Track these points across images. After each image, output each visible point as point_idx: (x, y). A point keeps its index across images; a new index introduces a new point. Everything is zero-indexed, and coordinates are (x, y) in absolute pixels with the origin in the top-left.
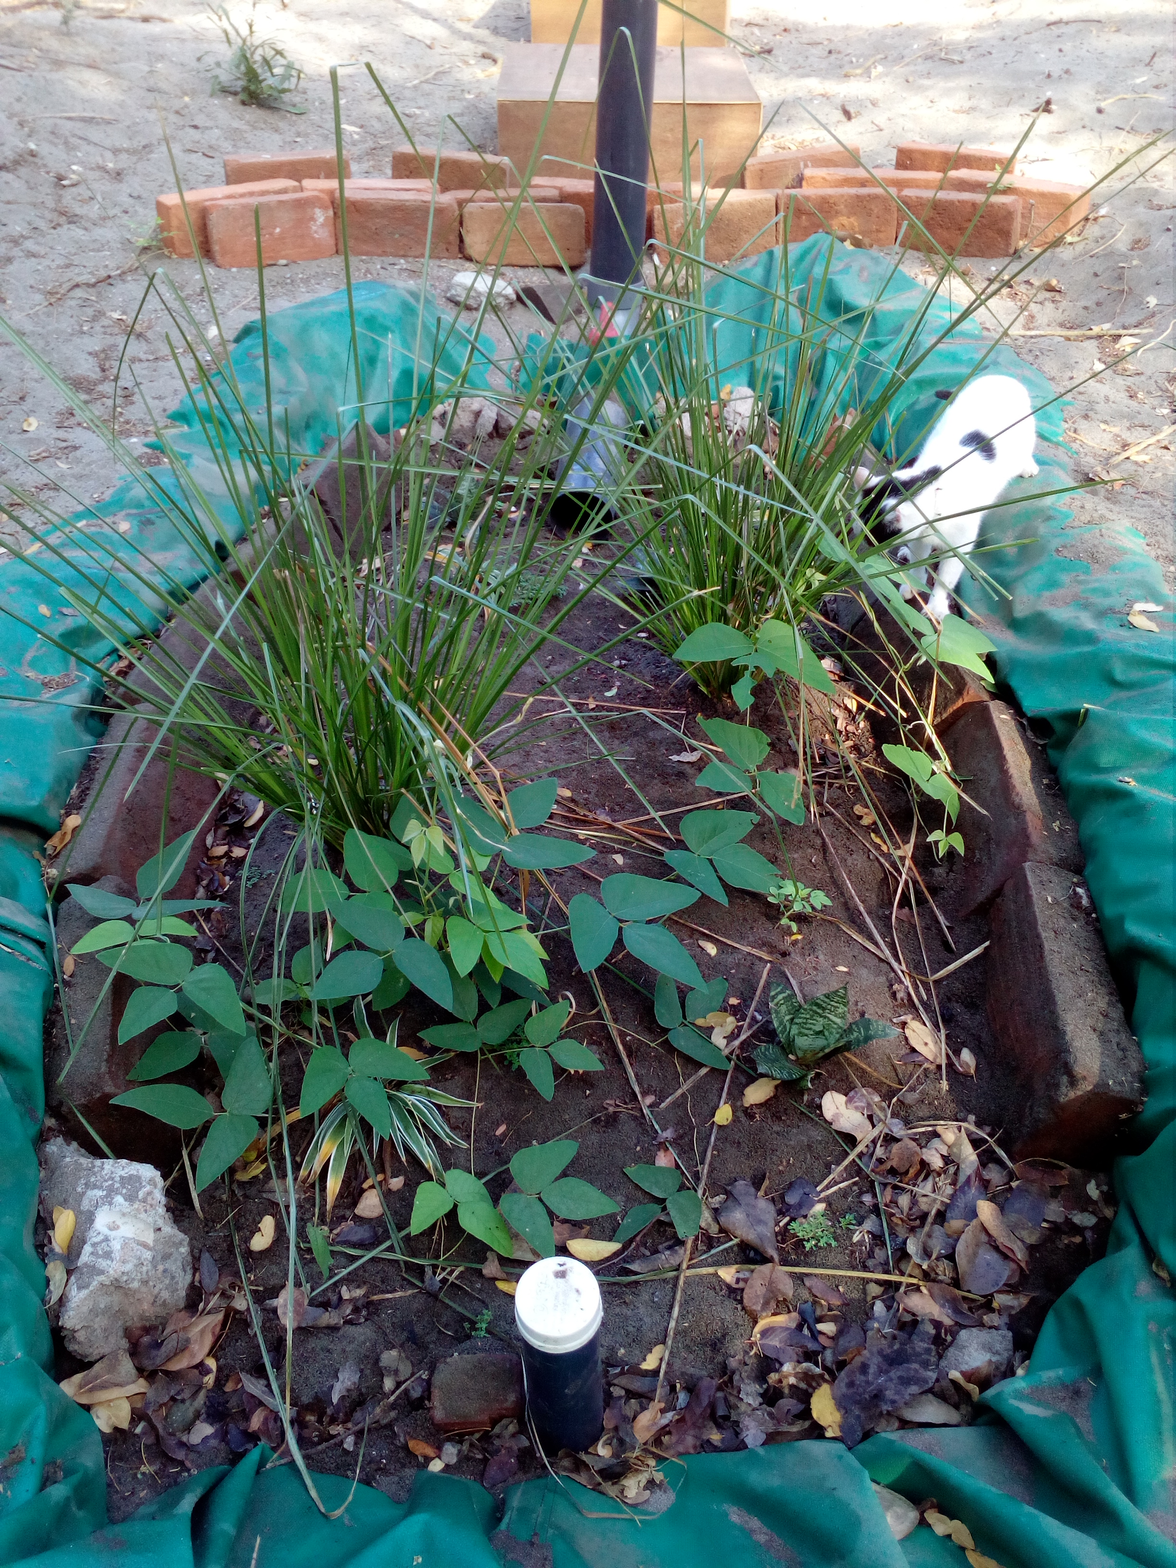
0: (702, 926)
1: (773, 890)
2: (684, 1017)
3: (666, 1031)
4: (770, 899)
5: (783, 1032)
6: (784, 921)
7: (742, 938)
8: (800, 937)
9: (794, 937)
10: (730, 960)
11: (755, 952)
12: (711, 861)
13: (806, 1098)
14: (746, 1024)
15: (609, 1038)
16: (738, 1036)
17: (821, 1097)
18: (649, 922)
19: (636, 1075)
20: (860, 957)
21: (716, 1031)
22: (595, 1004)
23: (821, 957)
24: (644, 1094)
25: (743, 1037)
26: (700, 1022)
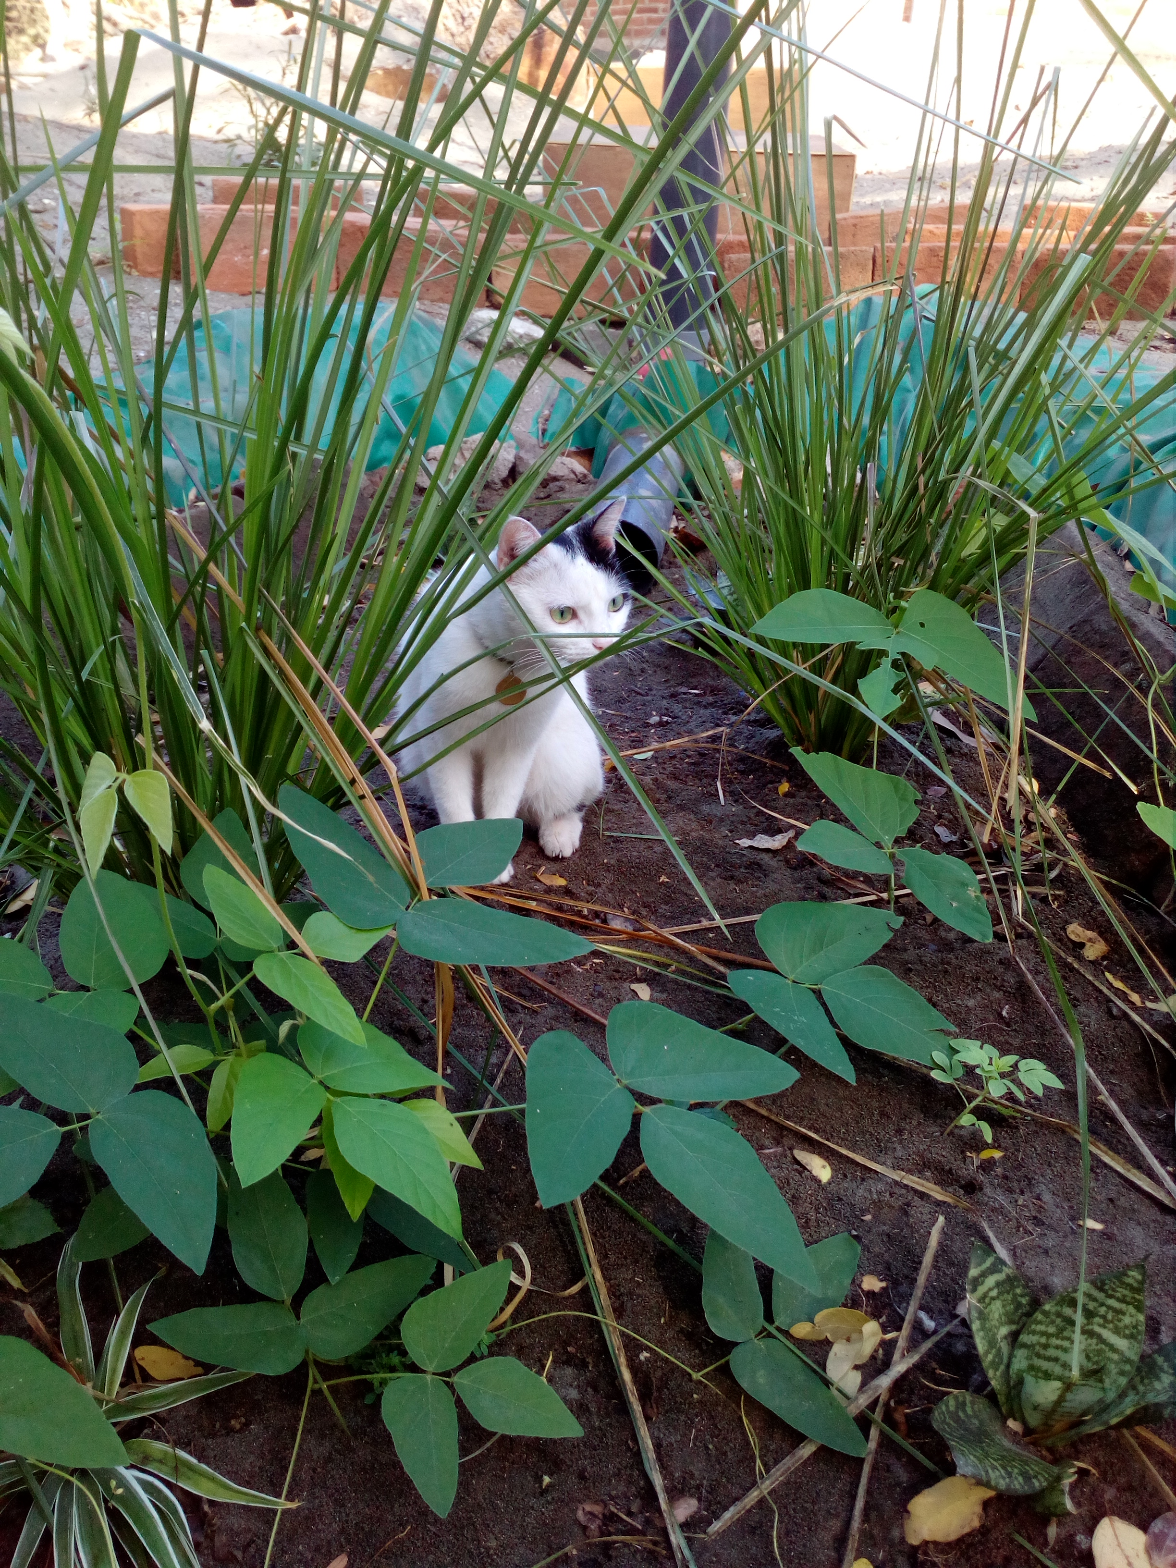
0: (800, 1121)
1: (939, 1057)
2: (769, 1317)
3: (726, 1346)
4: (935, 1074)
5: (995, 1365)
6: (966, 1119)
7: (879, 1150)
8: (997, 1154)
9: (986, 1154)
10: (861, 1193)
11: (912, 1181)
12: (818, 994)
13: (1052, 1531)
14: (902, 1337)
15: (603, 1351)
16: (886, 1365)
17: (1090, 1532)
18: (693, 1107)
19: (658, 1446)
20: (1122, 1202)
21: (838, 1349)
22: (577, 1272)
23: (1047, 1197)
24: (675, 1493)
25: (899, 1368)
26: (801, 1330)
